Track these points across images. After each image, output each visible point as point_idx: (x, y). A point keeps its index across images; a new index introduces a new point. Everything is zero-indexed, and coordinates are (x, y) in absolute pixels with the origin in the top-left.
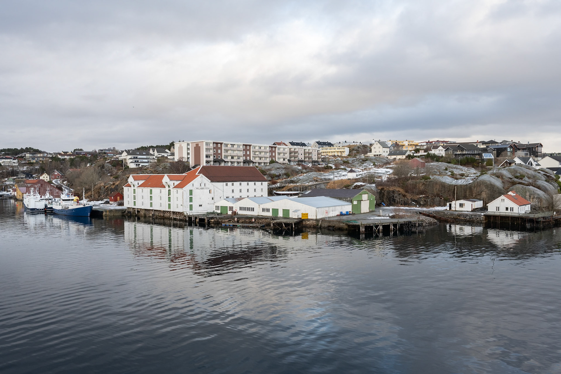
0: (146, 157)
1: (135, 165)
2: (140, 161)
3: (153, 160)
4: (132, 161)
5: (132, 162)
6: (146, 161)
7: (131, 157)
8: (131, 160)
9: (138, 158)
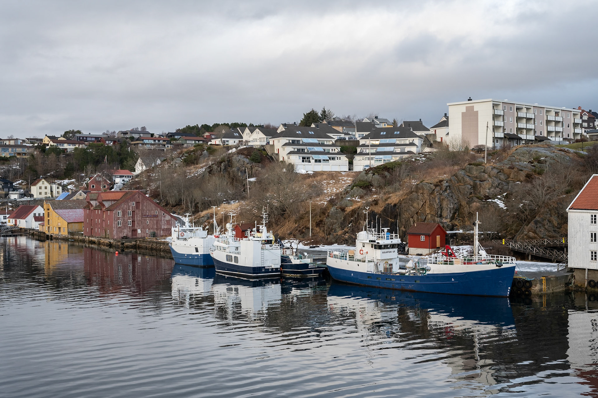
0: (317, 142)
1: (301, 158)
2: (307, 149)
3: (333, 148)
4: (293, 150)
5: (291, 153)
6: (320, 149)
7: (288, 142)
8: (290, 149)
9: (301, 142)
